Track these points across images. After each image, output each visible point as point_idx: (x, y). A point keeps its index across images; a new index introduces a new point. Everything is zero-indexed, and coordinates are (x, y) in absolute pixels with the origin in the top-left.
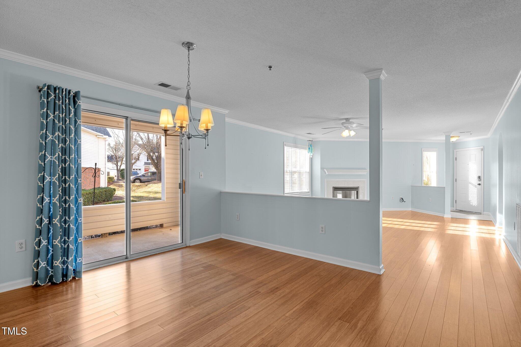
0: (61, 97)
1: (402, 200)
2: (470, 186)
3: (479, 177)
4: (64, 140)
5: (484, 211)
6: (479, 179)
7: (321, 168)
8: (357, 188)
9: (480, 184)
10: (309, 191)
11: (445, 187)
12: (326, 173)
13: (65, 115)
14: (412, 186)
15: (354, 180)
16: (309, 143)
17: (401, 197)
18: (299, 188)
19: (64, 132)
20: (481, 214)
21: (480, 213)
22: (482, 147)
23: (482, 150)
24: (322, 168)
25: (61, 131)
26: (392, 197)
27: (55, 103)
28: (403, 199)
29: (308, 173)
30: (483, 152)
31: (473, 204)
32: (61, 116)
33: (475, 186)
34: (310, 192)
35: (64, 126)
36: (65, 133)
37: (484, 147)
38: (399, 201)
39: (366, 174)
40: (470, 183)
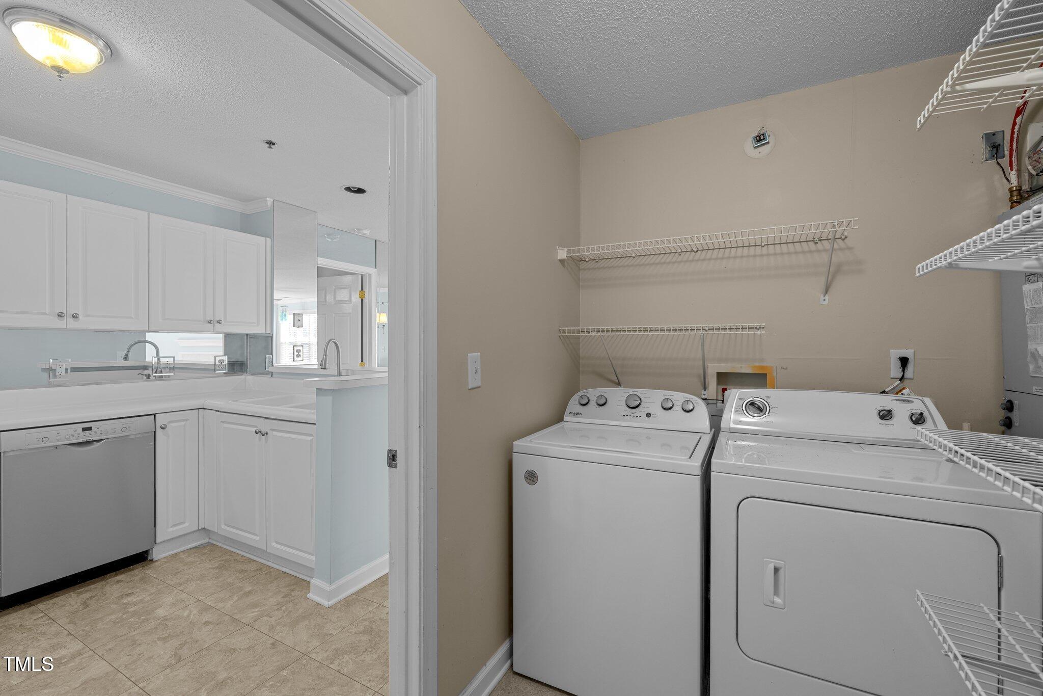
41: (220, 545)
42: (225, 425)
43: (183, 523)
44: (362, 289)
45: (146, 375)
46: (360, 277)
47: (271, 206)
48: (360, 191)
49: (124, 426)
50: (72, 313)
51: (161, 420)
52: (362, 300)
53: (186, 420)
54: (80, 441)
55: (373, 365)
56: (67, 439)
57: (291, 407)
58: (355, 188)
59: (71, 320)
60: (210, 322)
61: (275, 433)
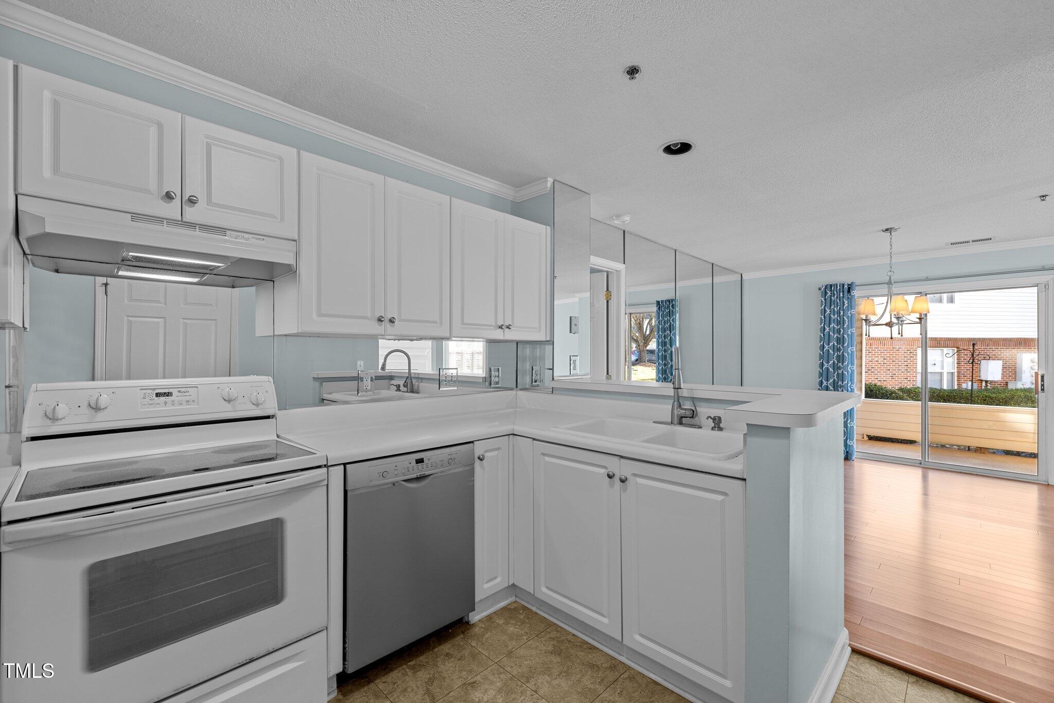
0: (835, 292)
4: (839, 330)
13: (840, 308)
19: (838, 323)
25: (836, 323)
27: (831, 299)
32: (836, 309)
35: (839, 318)
36: (840, 324)
41: (534, 609)
42: (547, 459)
43: (496, 578)
44: (608, 290)
45: (396, 386)
46: (605, 274)
47: (550, 188)
48: (685, 148)
49: (450, 457)
50: (390, 318)
51: (479, 449)
52: (608, 302)
53: (499, 449)
54: (414, 476)
55: (622, 378)
56: (404, 474)
57: (570, 429)
58: (677, 144)
59: (388, 325)
60: (501, 327)
61: (640, 481)
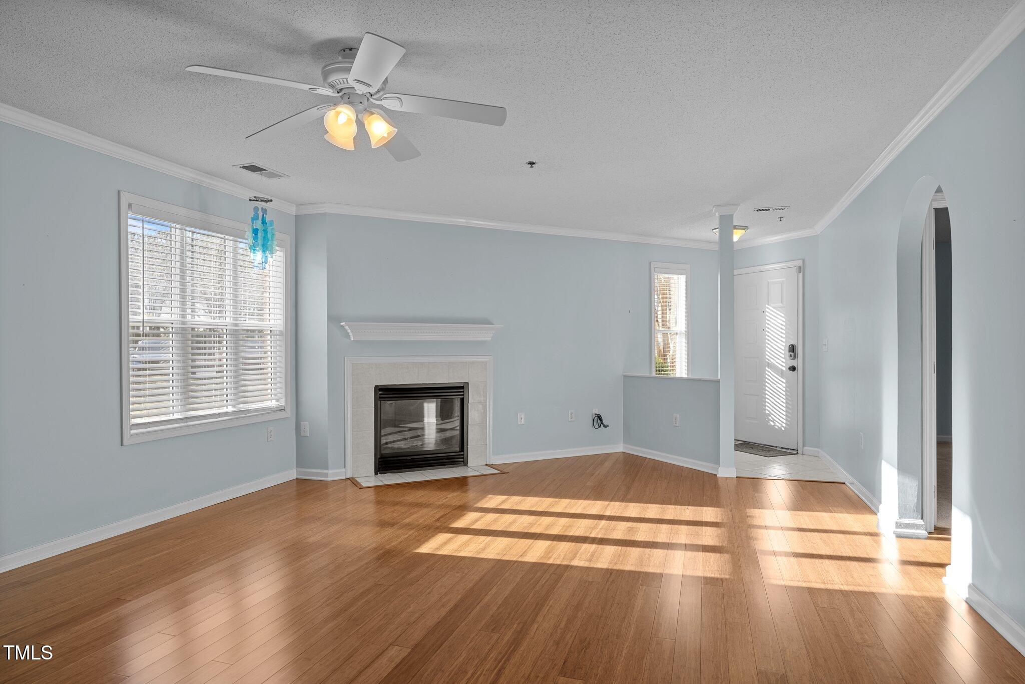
1: (599, 422)
2: (769, 373)
3: (792, 349)
5: (804, 445)
6: (792, 353)
7: (330, 318)
8: (463, 388)
9: (793, 369)
10: (282, 403)
11: (718, 381)
12: (349, 337)
14: (625, 376)
15: (453, 359)
16: (256, 209)
17: (597, 409)
18: (232, 397)
20: (797, 454)
21: (793, 452)
22: (800, 263)
23: (800, 272)
24: (333, 319)
26: (571, 414)
28: (601, 419)
29: (281, 333)
30: (801, 275)
31: (777, 424)
33: (782, 374)
34: (288, 410)
37: (804, 261)
38: (592, 423)
39: (489, 339)
40: (770, 365)
